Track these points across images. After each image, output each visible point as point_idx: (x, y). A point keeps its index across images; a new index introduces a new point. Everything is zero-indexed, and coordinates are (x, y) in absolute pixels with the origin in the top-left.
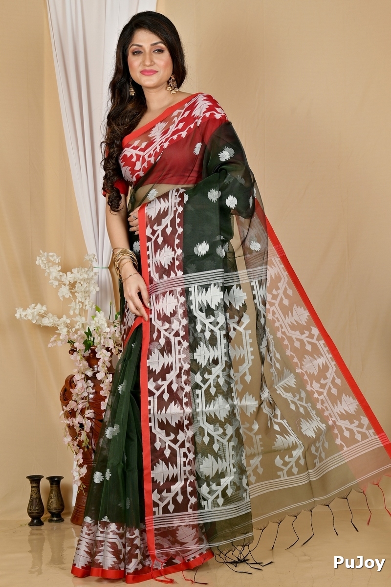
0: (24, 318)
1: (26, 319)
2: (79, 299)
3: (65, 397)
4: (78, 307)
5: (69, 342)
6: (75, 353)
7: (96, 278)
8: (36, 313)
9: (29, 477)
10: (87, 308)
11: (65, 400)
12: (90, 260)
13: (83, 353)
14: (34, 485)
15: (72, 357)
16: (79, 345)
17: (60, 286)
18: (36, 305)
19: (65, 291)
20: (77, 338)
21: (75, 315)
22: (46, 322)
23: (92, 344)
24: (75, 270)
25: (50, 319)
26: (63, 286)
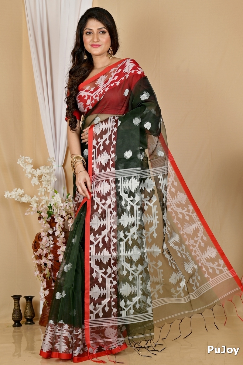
0: (10, 197)
1: (11, 198)
2: (44, 185)
3: (36, 247)
4: (43, 190)
5: (38, 212)
6: (42, 219)
7: (54, 172)
8: (17, 194)
9: (13, 297)
10: (49, 191)
11: (35, 249)
12: (51, 161)
13: (46, 219)
14: (16, 301)
15: (40, 222)
16: (44, 214)
17: (32, 177)
18: (17, 189)
19: (35, 181)
20: (43, 209)
21: (41, 195)
22: (23, 200)
23: (52, 213)
24: (41, 168)
25: (26, 198)
26: (34, 177)
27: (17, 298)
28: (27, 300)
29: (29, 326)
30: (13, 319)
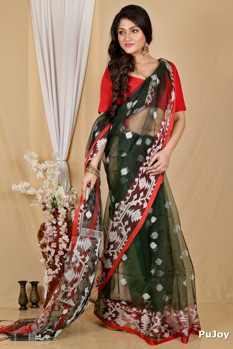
0: (17, 190)
1: (18, 190)
2: (48, 179)
3: (40, 236)
4: (48, 183)
5: (43, 204)
6: (46, 210)
7: (58, 166)
8: (23, 187)
9: (19, 282)
10: (53, 184)
11: (40, 237)
12: (55, 156)
13: (51, 210)
14: (22, 287)
15: (45, 212)
16: (48, 206)
17: (37, 171)
18: (24, 182)
19: (40, 174)
20: (48, 201)
21: (46, 188)
22: (29, 192)
23: (56, 205)
24: (46, 162)
25: (32, 190)
26: (39, 171)
27: (23, 283)
28: (32, 286)
29: (34, 310)
30: (19, 303)
